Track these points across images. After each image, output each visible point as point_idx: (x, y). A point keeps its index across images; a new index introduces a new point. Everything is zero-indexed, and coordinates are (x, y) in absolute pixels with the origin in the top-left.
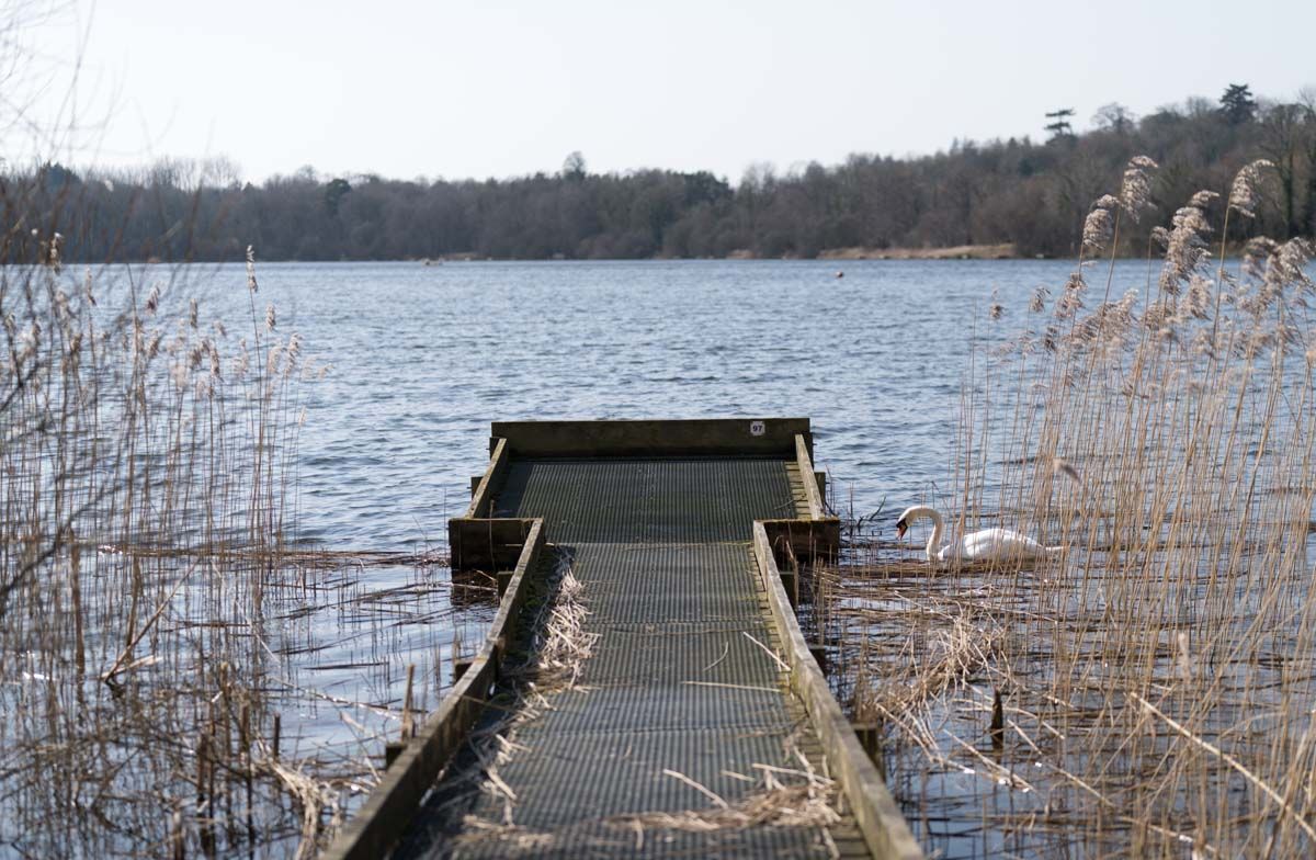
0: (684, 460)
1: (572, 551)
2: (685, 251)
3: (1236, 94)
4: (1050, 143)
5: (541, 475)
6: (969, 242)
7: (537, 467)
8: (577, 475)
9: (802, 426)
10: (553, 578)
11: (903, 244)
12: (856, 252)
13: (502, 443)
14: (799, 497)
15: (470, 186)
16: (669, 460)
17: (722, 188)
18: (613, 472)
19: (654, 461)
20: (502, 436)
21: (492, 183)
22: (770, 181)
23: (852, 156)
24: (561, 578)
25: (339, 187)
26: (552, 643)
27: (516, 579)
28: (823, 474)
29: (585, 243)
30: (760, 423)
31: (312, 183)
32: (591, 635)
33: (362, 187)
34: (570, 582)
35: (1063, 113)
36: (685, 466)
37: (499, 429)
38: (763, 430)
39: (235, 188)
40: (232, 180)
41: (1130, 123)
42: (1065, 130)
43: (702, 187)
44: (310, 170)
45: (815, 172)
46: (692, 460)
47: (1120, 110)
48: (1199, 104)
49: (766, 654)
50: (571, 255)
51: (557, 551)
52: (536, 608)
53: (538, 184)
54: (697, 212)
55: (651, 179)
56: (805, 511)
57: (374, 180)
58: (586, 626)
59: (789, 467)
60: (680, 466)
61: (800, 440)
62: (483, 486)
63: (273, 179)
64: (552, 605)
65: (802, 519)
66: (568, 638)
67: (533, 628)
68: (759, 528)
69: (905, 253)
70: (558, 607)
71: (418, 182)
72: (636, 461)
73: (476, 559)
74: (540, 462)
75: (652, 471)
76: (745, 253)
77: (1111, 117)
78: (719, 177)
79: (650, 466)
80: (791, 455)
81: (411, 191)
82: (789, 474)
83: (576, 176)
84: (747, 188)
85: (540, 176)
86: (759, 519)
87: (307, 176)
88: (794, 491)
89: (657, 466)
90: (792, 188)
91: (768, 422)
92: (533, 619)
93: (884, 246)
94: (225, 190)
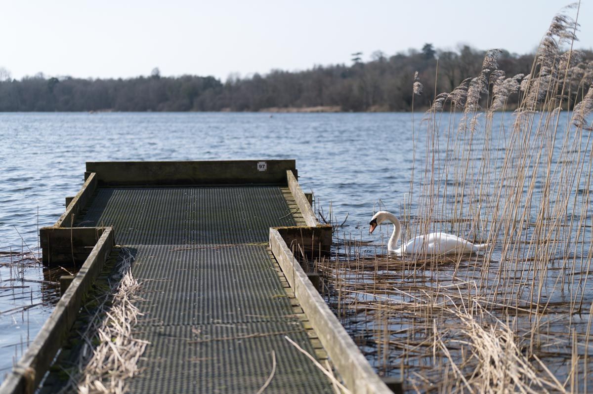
0: (214, 187)
1: (134, 252)
2: (203, 108)
3: (428, 47)
4: (354, 66)
5: (119, 196)
6: (322, 105)
7: (116, 191)
8: (143, 196)
9: (291, 165)
10: (115, 277)
11: (294, 106)
12: (275, 109)
13: (92, 175)
14: (295, 210)
15: (111, 81)
16: (204, 187)
17: (218, 83)
18: (167, 195)
19: (195, 187)
20: (93, 172)
21: (120, 80)
22: (238, 80)
23: (272, 70)
24: (122, 276)
25: (54, 81)
26: (99, 354)
27: (76, 283)
28: (311, 195)
29: (161, 105)
30: (264, 163)
31: (43, 79)
32: (140, 341)
33: (64, 81)
34: (128, 280)
35: (358, 54)
36: (216, 190)
37: (91, 167)
38: (265, 168)
39: (9, 81)
40: (7, 78)
41: (385, 59)
42: (359, 61)
43: (210, 82)
44: (41, 74)
45: (257, 77)
46: (219, 187)
47: (381, 53)
48: (413, 51)
49: (315, 367)
50: (154, 110)
51: (122, 252)
52: (92, 310)
53: (140, 81)
54: (208, 93)
55: (188, 79)
56: (301, 220)
57: (70, 78)
58: (137, 330)
59: (283, 191)
60: (212, 190)
61: (290, 173)
62: (73, 203)
63: (25, 77)
64: (108, 306)
65: (300, 226)
66: (117, 346)
67: (85, 335)
68: (274, 233)
69: (295, 110)
70: (113, 309)
71: (88, 79)
72: (183, 187)
73: (61, 258)
74: (119, 188)
75: (194, 194)
76: (228, 109)
77: (377, 55)
78: (217, 78)
79: (192, 191)
80: (284, 183)
81: (85, 83)
82: (285, 195)
83: (156, 77)
84: (229, 84)
85: (141, 77)
86: (274, 226)
87: (40, 76)
88: (290, 207)
89: (196, 191)
90: (247, 82)
91: (268, 162)
92: (87, 323)
93: (286, 106)
94: (4, 82)
